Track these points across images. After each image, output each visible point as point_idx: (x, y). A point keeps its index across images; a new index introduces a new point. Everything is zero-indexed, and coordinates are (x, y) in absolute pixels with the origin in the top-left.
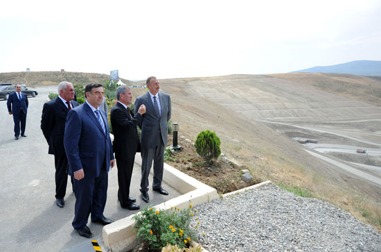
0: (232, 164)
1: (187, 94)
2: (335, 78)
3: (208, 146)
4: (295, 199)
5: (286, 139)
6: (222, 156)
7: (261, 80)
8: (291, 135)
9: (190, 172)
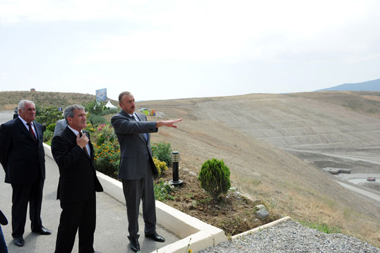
0: (245, 200)
1: (195, 119)
2: (366, 97)
3: (215, 177)
4: (316, 236)
5: (315, 171)
6: (233, 191)
7: (284, 100)
8: (320, 165)
9: (193, 211)
